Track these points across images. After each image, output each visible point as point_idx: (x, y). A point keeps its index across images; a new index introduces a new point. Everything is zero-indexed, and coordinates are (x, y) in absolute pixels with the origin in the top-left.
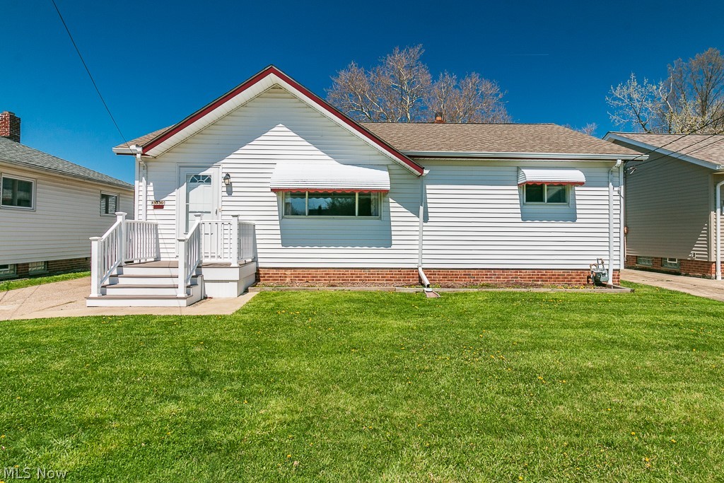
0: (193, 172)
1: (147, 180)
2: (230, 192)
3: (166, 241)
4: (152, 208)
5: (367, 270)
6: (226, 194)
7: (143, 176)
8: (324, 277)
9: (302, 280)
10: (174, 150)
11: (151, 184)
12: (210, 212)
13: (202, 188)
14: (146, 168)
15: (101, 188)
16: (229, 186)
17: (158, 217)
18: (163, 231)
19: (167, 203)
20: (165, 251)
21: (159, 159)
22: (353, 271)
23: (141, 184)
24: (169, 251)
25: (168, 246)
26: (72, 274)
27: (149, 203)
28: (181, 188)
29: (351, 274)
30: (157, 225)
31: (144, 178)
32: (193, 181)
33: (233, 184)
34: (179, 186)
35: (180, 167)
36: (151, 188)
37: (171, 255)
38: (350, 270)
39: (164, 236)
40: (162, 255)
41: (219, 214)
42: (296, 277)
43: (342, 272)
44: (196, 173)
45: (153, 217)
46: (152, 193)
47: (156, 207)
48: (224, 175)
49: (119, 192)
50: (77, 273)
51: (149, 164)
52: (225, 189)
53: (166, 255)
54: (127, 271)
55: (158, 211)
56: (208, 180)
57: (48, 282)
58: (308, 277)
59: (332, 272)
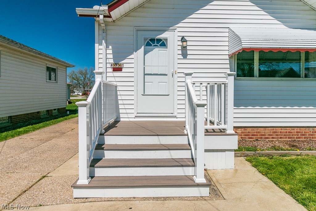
0: (150, 35)
1: (106, 43)
2: (185, 55)
3: (125, 102)
4: (111, 70)
5: (311, 129)
6: (181, 57)
7: (103, 39)
8: (272, 135)
9: (252, 138)
10: (132, 14)
11: (110, 47)
12: (166, 75)
13: (157, 51)
14: (105, 31)
15: (47, 62)
16: (184, 49)
17: (117, 79)
18: (122, 93)
19: (125, 66)
20: (124, 111)
21: (117, 23)
22: (298, 130)
23: (101, 47)
24: (128, 111)
25: (127, 107)
26: (30, 126)
27: (109, 65)
28: (138, 51)
29: (297, 132)
30: (116, 87)
31: (103, 41)
32: (148, 44)
33: (188, 48)
34: (137, 49)
35: (138, 30)
36: (109, 51)
37: (130, 116)
38: (295, 129)
39: (124, 98)
40: (121, 116)
41: (175, 76)
42: (246, 135)
43: (288, 130)
44: (152, 37)
45: (113, 79)
46: (111, 56)
47: (115, 70)
48: (180, 38)
49: (57, 65)
50: (34, 126)
51: (108, 27)
52: (180, 52)
53: (125, 116)
54: (109, 140)
55: (117, 74)
56: (163, 43)
57: (13, 136)
58: (257, 135)
59: (279, 130)
